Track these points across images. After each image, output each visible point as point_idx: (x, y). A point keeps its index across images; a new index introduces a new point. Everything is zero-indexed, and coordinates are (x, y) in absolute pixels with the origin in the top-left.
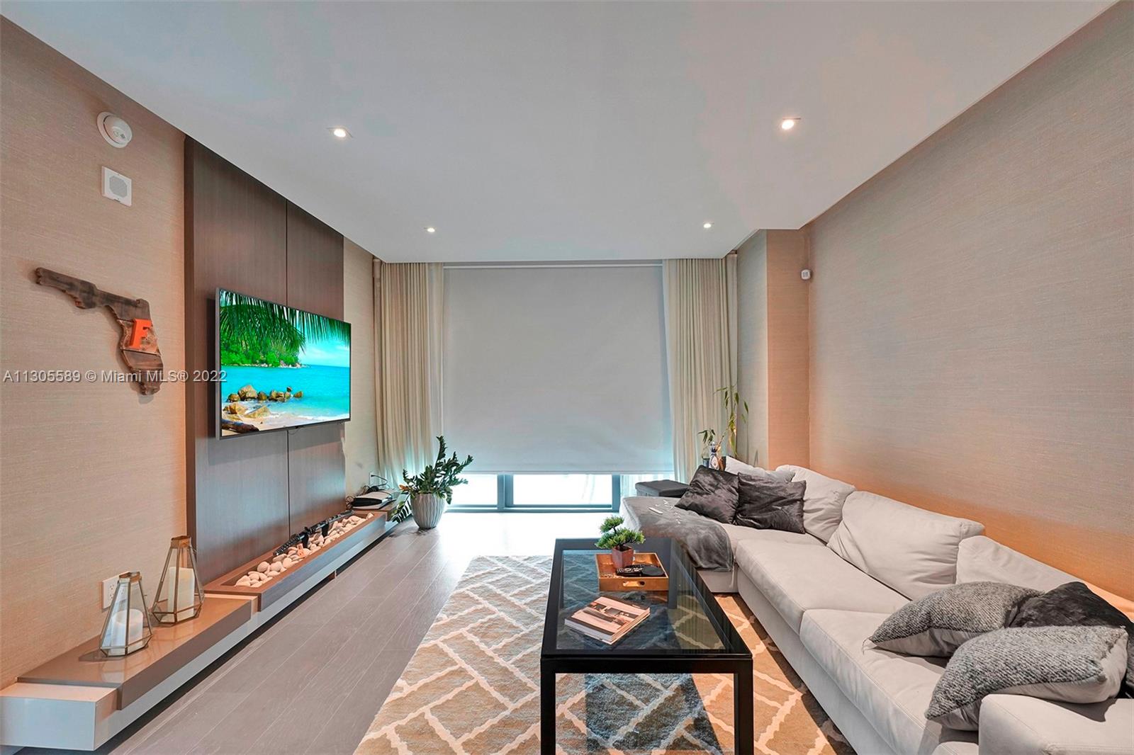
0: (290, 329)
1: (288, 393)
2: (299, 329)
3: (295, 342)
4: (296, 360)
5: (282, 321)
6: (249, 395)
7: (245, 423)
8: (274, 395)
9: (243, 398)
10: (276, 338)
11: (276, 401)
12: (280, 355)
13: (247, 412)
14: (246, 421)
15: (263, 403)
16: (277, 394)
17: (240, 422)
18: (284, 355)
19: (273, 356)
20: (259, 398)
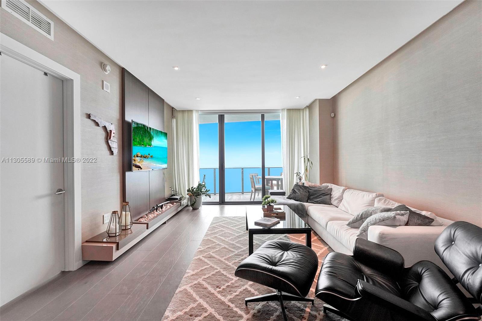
0: (150, 134)
1: (149, 156)
2: (152, 134)
3: (151, 138)
4: (151, 145)
5: (148, 131)
6: (139, 155)
7: (138, 165)
8: (145, 156)
9: (137, 156)
10: (146, 137)
11: (146, 158)
12: (147, 142)
13: (138, 161)
14: (138, 164)
15: (142, 158)
16: (146, 155)
17: (136, 164)
18: (148, 142)
19: (145, 143)
20: (141, 157)
